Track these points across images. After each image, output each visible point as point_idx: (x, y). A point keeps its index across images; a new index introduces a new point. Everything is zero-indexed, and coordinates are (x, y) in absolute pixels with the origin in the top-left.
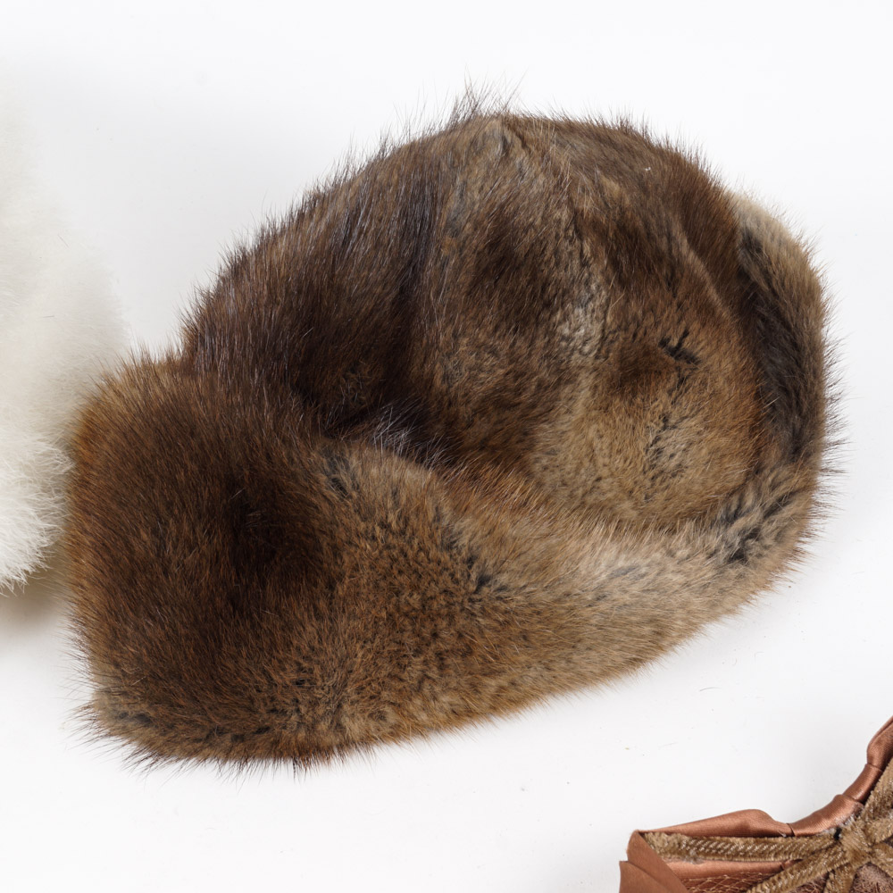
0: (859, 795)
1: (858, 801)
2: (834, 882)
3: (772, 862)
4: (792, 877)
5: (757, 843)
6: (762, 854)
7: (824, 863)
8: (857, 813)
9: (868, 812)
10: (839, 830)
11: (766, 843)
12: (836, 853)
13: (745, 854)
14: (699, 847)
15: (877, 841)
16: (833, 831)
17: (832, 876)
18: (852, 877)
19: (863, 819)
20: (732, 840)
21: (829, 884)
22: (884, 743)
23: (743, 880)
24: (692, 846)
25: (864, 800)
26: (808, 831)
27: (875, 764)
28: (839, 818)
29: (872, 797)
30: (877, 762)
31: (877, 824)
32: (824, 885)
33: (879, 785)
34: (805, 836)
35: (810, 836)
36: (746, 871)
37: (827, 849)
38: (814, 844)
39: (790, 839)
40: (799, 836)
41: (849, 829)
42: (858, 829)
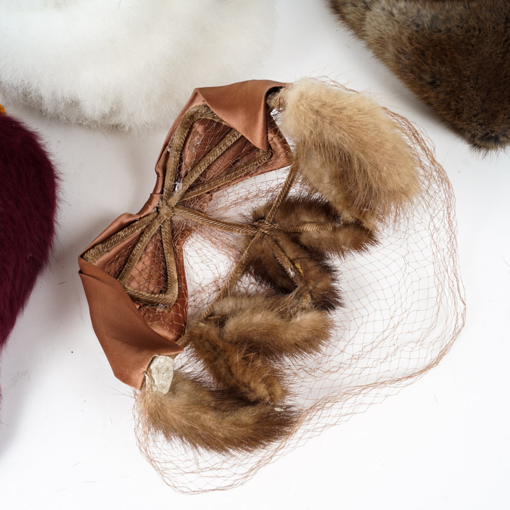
0: (159, 191)
1: (160, 194)
2: (164, 228)
3: (138, 232)
4: (147, 235)
5: (128, 229)
6: (132, 232)
7: (157, 223)
8: (162, 199)
9: (166, 196)
10: (157, 208)
11: (132, 227)
12: (160, 218)
13: (126, 236)
14: (107, 246)
15: (174, 206)
16: (155, 209)
17: (162, 226)
18: (170, 223)
19: (165, 200)
20: (118, 234)
21: (162, 229)
22: (161, 167)
23: (130, 247)
24: (104, 248)
25: (162, 192)
26: (145, 213)
27: (161, 176)
28: (155, 203)
29: (165, 190)
30: (161, 175)
31: (170, 200)
32: (161, 230)
33: (166, 184)
34: (146, 216)
35: (147, 215)
36: (129, 242)
37: (156, 218)
38: (150, 218)
39: (141, 220)
40: (144, 217)
41: (161, 206)
42: (164, 205)
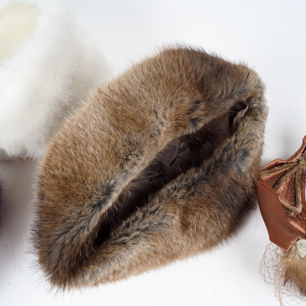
0: (302, 151)
1: (302, 153)
3: (284, 170)
4: (289, 173)
5: (281, 167)
7: (296, 168)
8: (302, 156)
9: (305, 155)
10: (298, 160)
12: (298, 166)
16: (297, 161)
18: (302, 170)
19: (304, 157)
20: (275, 168)
26: (291, 161)
27: (305, 143)
28: (298, 157)
32: (296, 173)
34: (291, 163)
35: (292, 163)
36: (279, 174)
37: (296, 165)
38: (293, 164)
39: (288, 164)
40: (289, 163)
41: (301, 160)
42: (303, 159)
